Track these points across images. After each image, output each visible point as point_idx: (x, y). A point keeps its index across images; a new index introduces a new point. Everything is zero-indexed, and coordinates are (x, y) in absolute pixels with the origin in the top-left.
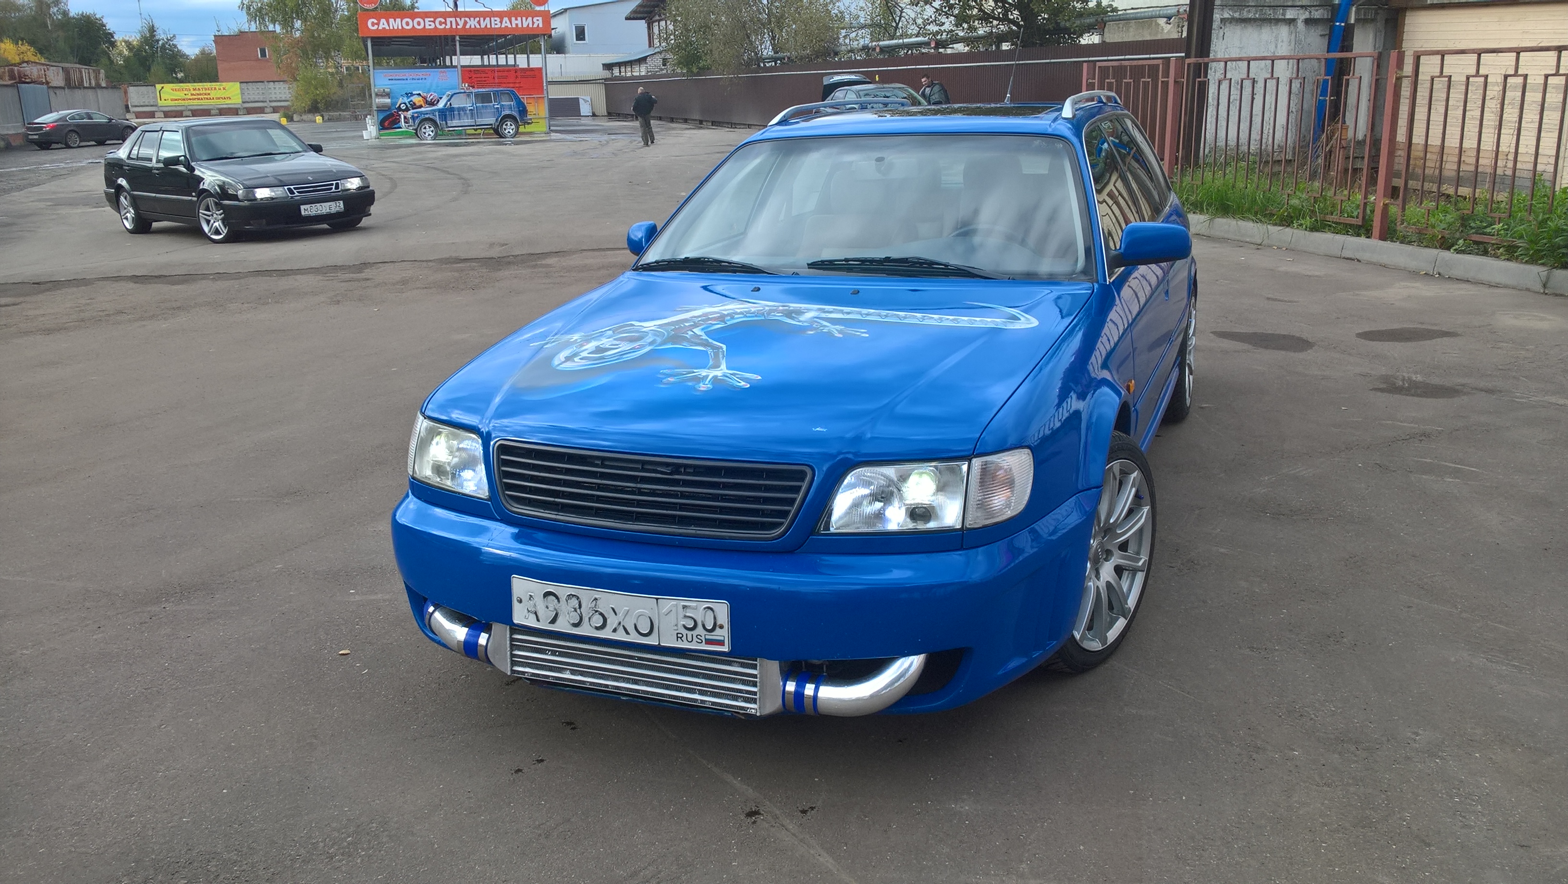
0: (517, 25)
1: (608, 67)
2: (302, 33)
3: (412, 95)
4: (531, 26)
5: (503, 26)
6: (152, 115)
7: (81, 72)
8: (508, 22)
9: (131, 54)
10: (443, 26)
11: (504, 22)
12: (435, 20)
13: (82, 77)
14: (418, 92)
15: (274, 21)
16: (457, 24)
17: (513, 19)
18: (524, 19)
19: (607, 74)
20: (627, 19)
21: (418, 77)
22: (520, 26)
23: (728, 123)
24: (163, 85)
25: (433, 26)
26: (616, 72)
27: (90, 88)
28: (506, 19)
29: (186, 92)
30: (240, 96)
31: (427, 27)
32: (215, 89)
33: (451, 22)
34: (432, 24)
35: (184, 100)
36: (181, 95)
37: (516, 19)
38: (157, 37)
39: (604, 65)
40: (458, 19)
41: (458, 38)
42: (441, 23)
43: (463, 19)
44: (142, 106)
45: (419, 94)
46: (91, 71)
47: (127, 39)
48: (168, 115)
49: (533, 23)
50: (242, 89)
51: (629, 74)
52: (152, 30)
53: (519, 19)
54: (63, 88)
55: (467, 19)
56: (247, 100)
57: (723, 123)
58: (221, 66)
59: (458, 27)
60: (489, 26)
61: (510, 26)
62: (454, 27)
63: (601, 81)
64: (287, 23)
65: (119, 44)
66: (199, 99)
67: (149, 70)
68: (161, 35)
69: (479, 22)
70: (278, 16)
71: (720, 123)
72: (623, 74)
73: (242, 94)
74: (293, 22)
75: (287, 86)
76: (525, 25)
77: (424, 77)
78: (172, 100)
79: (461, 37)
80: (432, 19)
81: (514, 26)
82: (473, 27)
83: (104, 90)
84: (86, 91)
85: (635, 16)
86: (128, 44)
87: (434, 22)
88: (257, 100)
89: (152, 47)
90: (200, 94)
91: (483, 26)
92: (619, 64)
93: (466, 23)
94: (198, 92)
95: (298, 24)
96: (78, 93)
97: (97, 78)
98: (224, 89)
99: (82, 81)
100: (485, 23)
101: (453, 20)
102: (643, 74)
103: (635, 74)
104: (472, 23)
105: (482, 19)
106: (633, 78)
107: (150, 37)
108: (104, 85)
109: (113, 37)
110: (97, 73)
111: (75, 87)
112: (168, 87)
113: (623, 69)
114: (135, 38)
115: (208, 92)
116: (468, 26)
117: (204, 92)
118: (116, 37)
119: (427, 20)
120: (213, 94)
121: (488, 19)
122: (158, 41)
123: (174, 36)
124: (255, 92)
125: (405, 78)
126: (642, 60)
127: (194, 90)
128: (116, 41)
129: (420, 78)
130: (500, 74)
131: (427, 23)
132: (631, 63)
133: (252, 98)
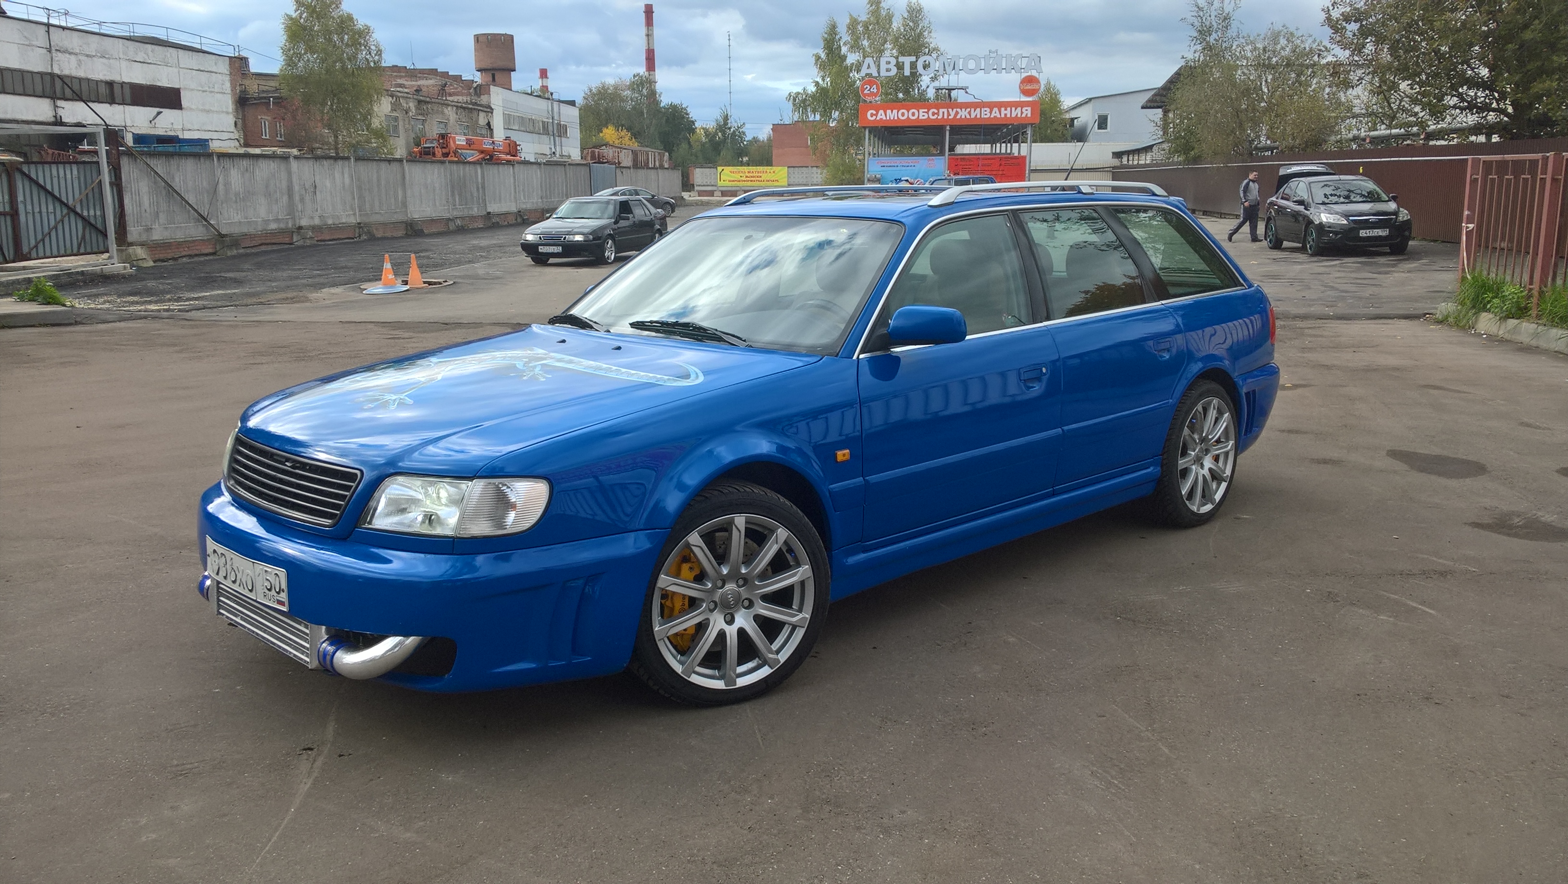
0: (1006, 115)
1: (1118, 155)
2: (838, 122)
3: (901, 180)
4: (1019, 115)
5: (992, 116)
6: (711, 193)
7: (648, 155)
8: (997, 112)
9: (707, 140)
10: (936, 116)
11: (994, 112)
12: (928, 111)
13: (648, 159)
14: (906, 179)
15: (814, 111)
16: (949, 115)
17: (1003, 109)
18: (1013, 109)
19: (1116, 162)
20: (1143, 108)
21: (907, 164)
22: (1009, 116)
23: (1218, 213)
24: (723, 168)
25: (926, 116)
26: (1125, 160)
27: (654, 168)
28: (996, 109)
29: (742, 175)
30: (786, 179)
31: (921, 117)
32: (766, 172)
33: (943, 113)
34: (926, 115)
35: (739, 181)
36: (737, 177)
37: (1006, 110)
38: (729, 125)
39: (1114, 153)
40: (950, 110)
41: (948, 128)
42: (934, 114)
43: (955, 110)
44: (704, 186)
45: (907, 181)
46: (656, 154)
47: (705, 126)
48: (724, 194)
49: (1022, 113)
50: (788, 173)
51: (1136, 162)
52: (726, 118)
53: (1009, 109)
54: (629, 168)
55: (959, 110)
56: (792, 183)
57: (1214, 213)
58: (775, 152)
59: (950, 117)
60: (978, 116)
61: (999, 116)
62: (946, 117)
63: (1109, 169)
64: (826, 114)
65: (698, 131)
66: (751, 181)
67: (719, 154)
68: (733, 123)
69: (970, 113)
70: (819, 107)
71: (1211, 212)
72: (1131, 162)
73: (789, 177)
74: (831, 113)
75: (819, 171)
76: (1013, 116)
77: (913, 165)
78: (730, 181)
79: (951, 126)
80: (926, 110)
81: (1003, 116)
82: (963, 117)
83: (666, 171)
84: (649, 170)
85: (1152, 105)
86: (706, 130)
87: (927, 113)
88: (800, 183)
89: (724, 133)
90: (753, 177)
91: (973, 116)
92: (1128, 153)
93: (957, 113)
94: (752, 175)
95: (836, 114)
96: (642, 173)
97: (661, 160)
98: (774, 172)
99: (648, 163)
100: (975, 113)
101: (945, 110)
102: (1148, 162)
103: (1141, 162)
104: (963, 114)
105: (973, 110)
106: (1138, 166)
107: (723, 125)
108: (666, 166)
109: (694, 125)
110: (661, 156)
111: (642, 168)
112: (728, 169)
113: (1131, 158)
114: (711, 125)
115: (760, 175)
116: (958, 117)
117: (757, 174)
118: (697, 125)
119: (921, 111)
120: (764, 177)
121: (978, 110)
122: (730, 129)
123: (744, 124)
124: (800, 175)
125: (896, 165)
126: (1148, 149)
127: (749, 172)
128: (696, 128)
129: (910, 165)
130: (986, 162)
131: (921, 114)
132: (1138, 151)
133: (797, 181)
